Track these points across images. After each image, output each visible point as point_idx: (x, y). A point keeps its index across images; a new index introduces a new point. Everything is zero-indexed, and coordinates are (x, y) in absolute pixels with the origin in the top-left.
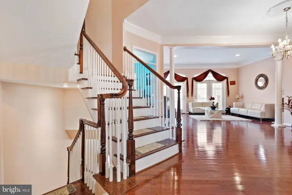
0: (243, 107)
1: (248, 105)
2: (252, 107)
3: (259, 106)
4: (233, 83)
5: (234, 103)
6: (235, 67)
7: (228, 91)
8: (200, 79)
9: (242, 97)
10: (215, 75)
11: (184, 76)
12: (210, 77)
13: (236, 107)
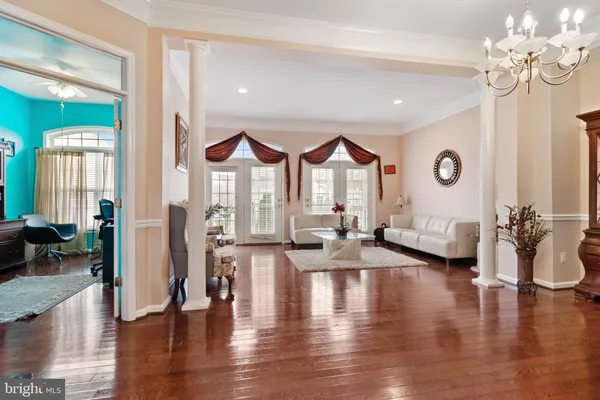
0: (410, 226)
1: (421, 223)
2: (429, 228)
3: (444, 224)
4: (391, 170)
5: (391, 217)
6: (396, 133)
7: (381, 188)
8: (318, 157)
9: (409, 202)
10: (353, 148)
11: (280, 149)
12: (341, 153)
13: (396, 227)
